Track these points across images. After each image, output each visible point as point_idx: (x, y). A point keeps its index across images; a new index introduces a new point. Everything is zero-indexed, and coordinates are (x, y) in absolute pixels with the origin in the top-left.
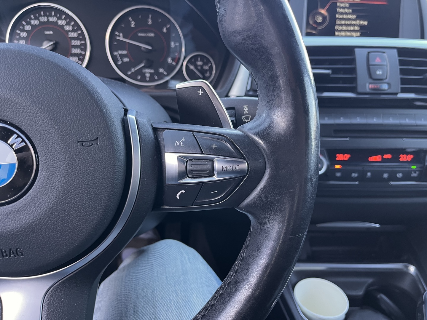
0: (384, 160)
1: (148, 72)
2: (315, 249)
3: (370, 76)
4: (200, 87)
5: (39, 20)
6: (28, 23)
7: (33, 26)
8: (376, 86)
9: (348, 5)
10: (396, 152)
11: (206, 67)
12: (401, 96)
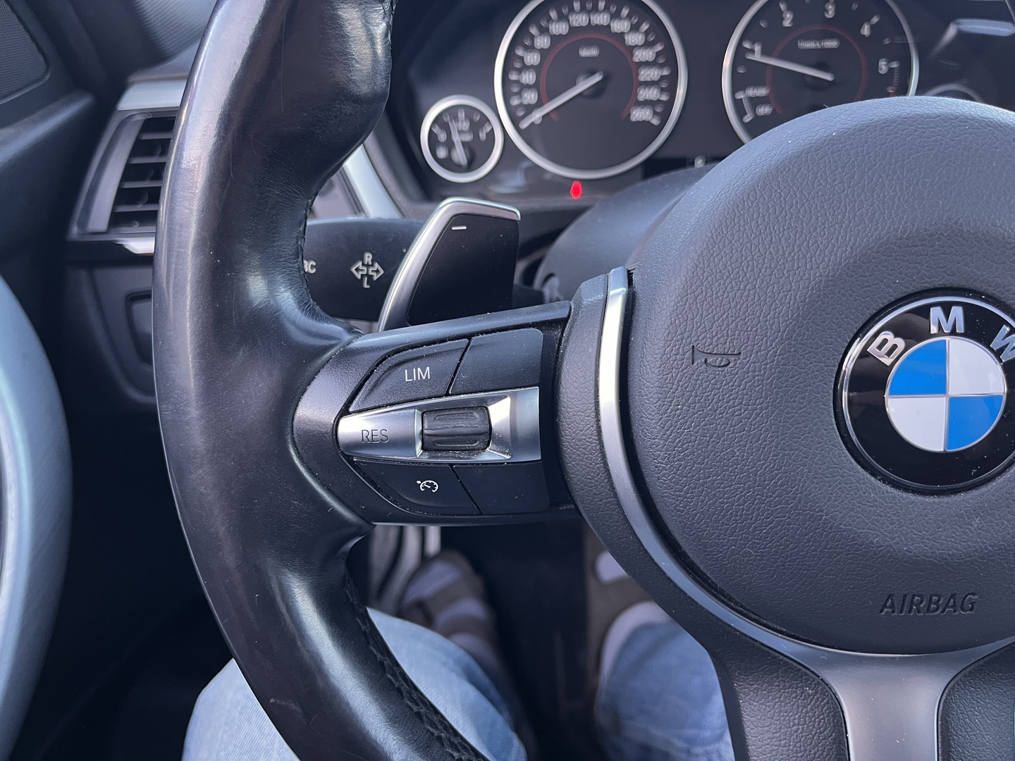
5: (569, 22)
6: (544, 31)
7: (555, 39)
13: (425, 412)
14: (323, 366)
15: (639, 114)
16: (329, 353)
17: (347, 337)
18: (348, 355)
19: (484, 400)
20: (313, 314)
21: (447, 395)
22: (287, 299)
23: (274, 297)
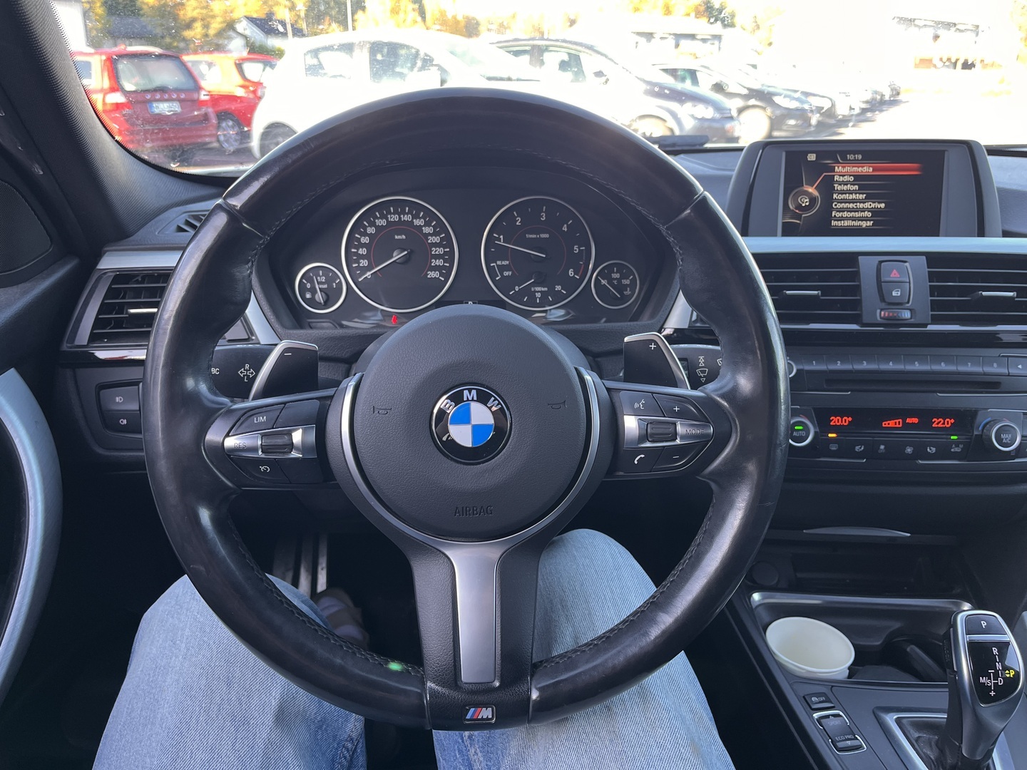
0: (906, 426)
1: (539, 290)
2: (799, 575)
3: (882, 299)
4: (652, 341)
5: (387, 219)
6: (372, 224)
7: (379, 228)
8: (891, 314)
9: (852, 179)
10: (927, 415)
11: (626, 282)
12: (931, 328)
13: (263, 436)
14: (218, 416)
15: (432, 274)
16: (221, 412)
17: (230, 404)
18: (230, 412)
19: (289, 430)
20: (216, 394)
21: (273, 428)
22: (203, 387)
23: (198, 387)
